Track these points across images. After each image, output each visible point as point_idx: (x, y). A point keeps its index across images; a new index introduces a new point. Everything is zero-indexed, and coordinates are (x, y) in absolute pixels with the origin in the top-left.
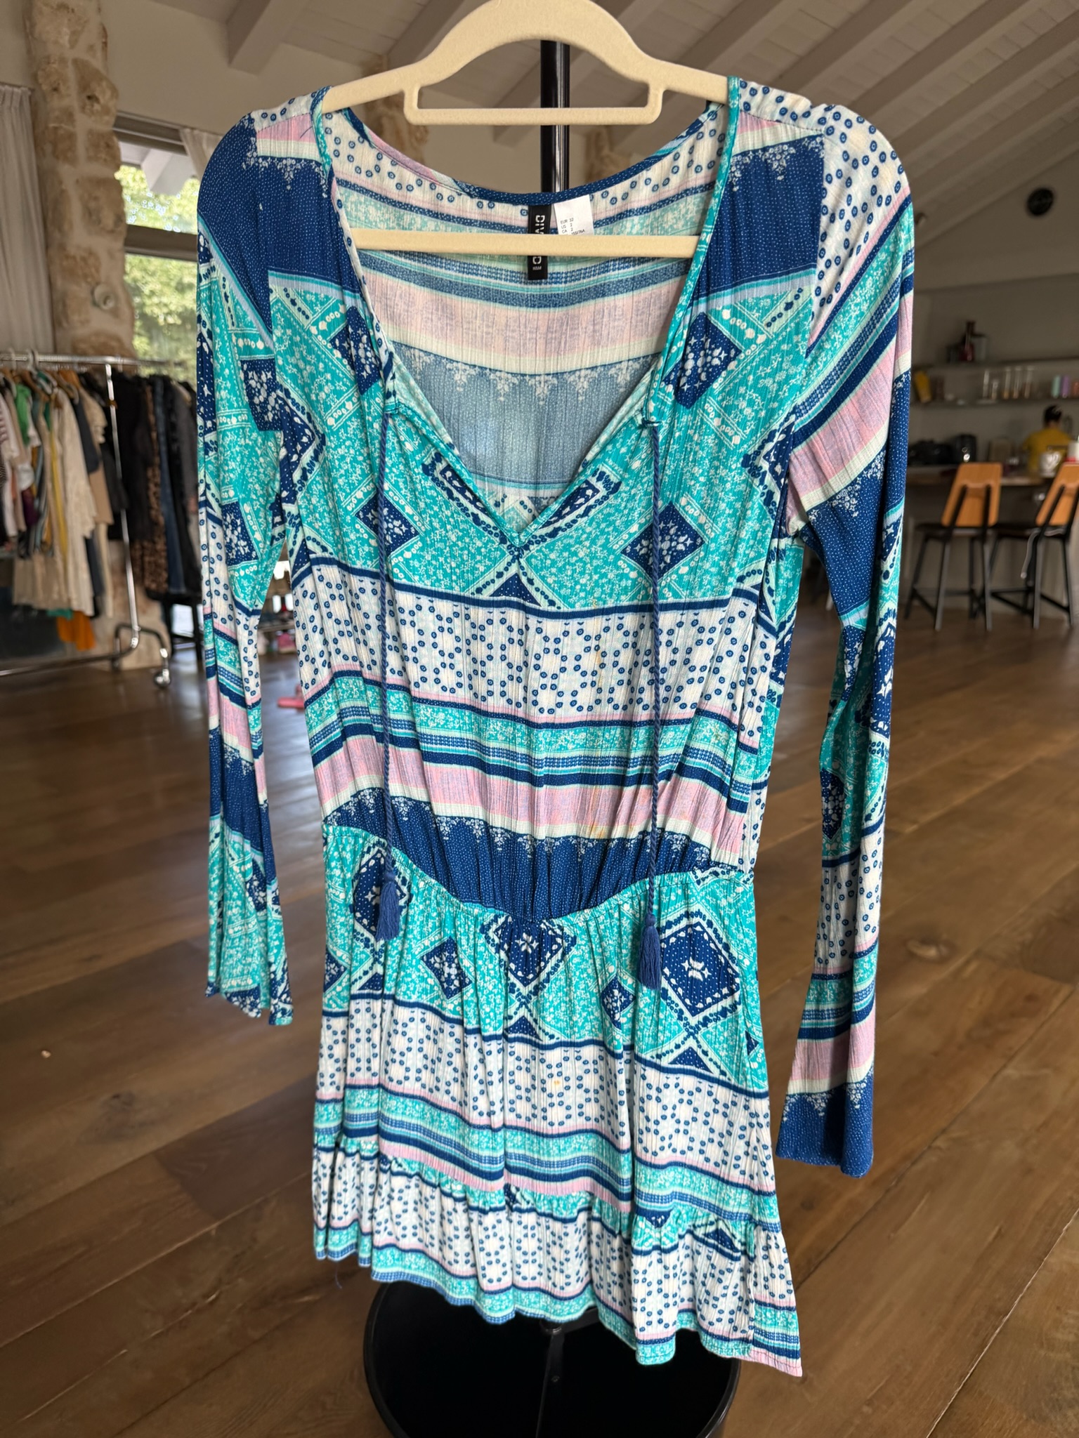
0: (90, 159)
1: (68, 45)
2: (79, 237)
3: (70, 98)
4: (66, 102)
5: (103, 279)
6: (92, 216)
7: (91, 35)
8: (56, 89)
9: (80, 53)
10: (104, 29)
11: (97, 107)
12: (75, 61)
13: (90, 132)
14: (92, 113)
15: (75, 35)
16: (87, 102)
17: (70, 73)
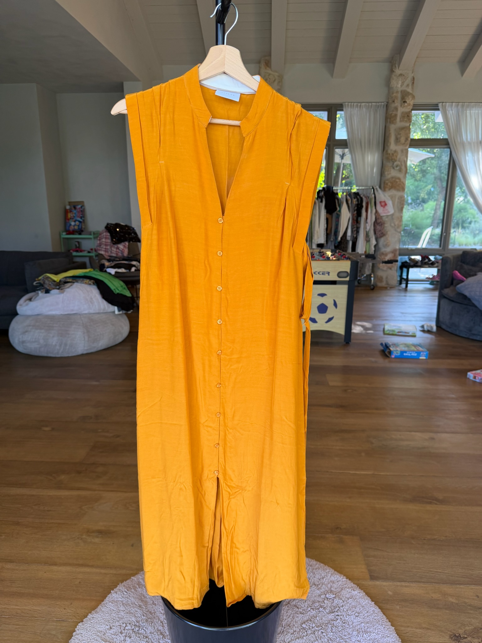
0: (401, 121)
1: (400, 87)
2: (393, 147)
3: (397, 103)
4: (396, 104)
5: (398, 160)
6: (397, 140)
7: (408, 81)
8: (394, 101)
9: (404, 88)
10: (414, 78)
11: (406, 104)
12: (401, 91)
13: (403, 113)
14: (404, 106)
15: (403, 83)
16: (403, 103)
17: (399, 95)
